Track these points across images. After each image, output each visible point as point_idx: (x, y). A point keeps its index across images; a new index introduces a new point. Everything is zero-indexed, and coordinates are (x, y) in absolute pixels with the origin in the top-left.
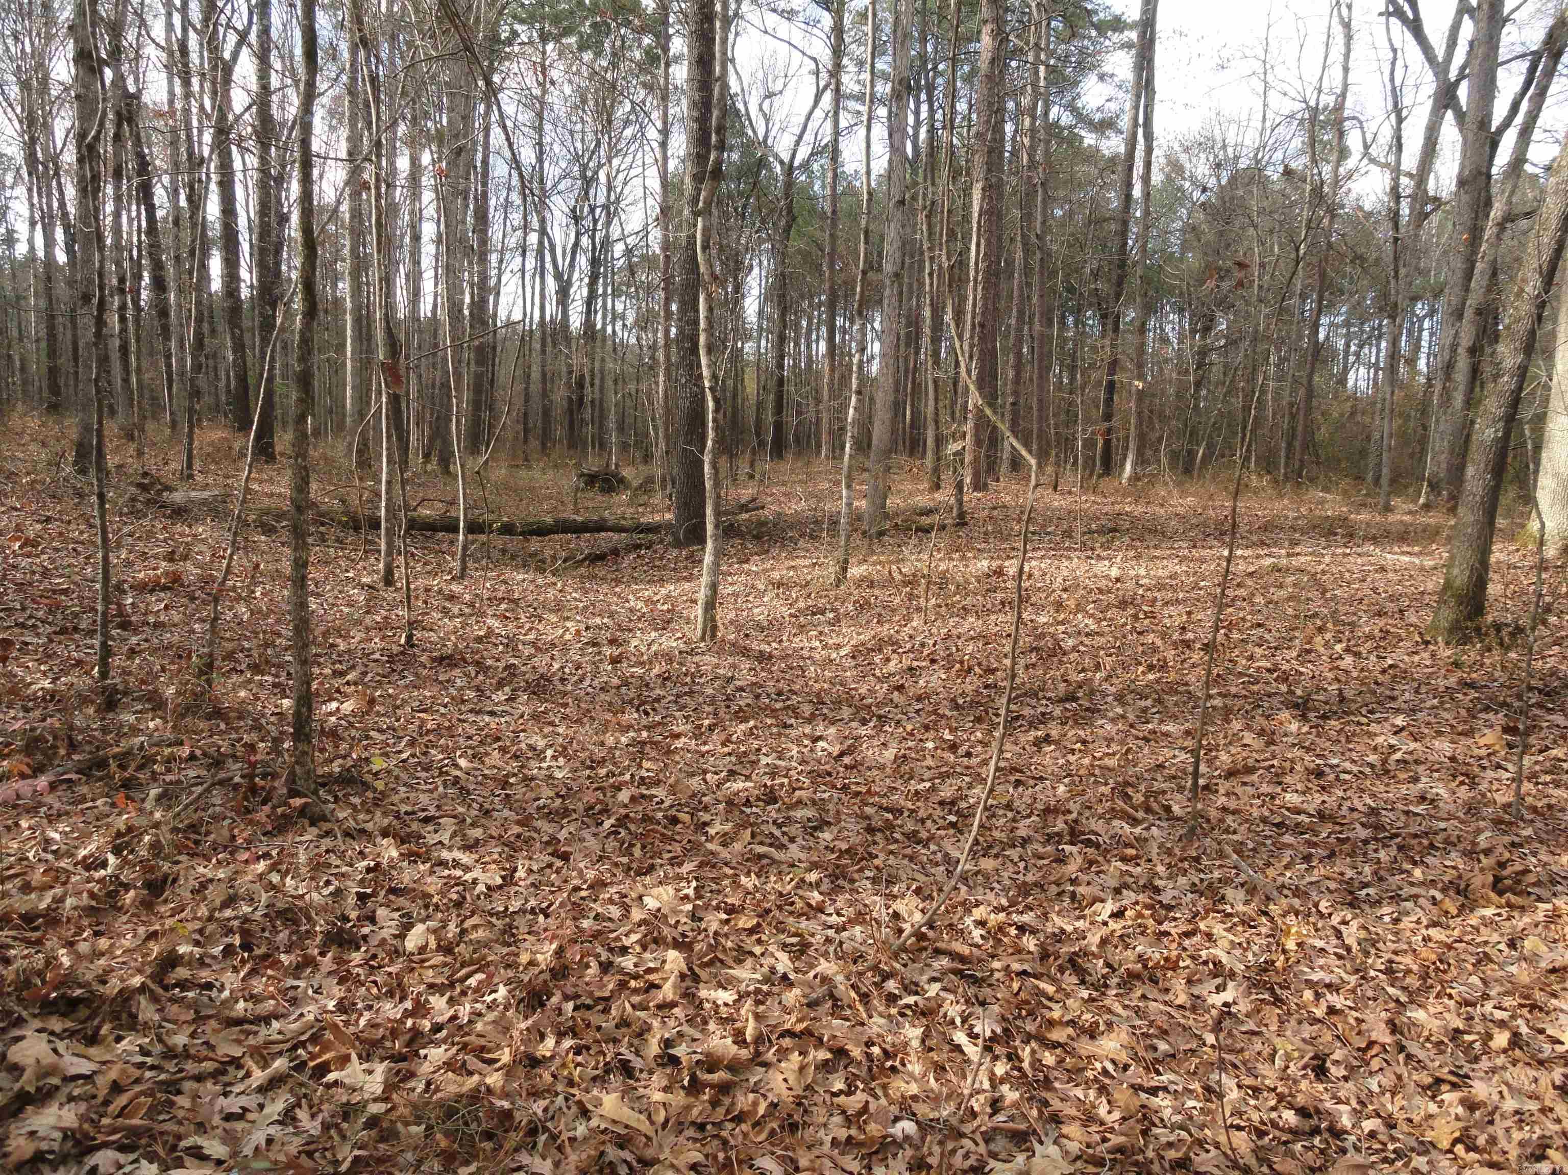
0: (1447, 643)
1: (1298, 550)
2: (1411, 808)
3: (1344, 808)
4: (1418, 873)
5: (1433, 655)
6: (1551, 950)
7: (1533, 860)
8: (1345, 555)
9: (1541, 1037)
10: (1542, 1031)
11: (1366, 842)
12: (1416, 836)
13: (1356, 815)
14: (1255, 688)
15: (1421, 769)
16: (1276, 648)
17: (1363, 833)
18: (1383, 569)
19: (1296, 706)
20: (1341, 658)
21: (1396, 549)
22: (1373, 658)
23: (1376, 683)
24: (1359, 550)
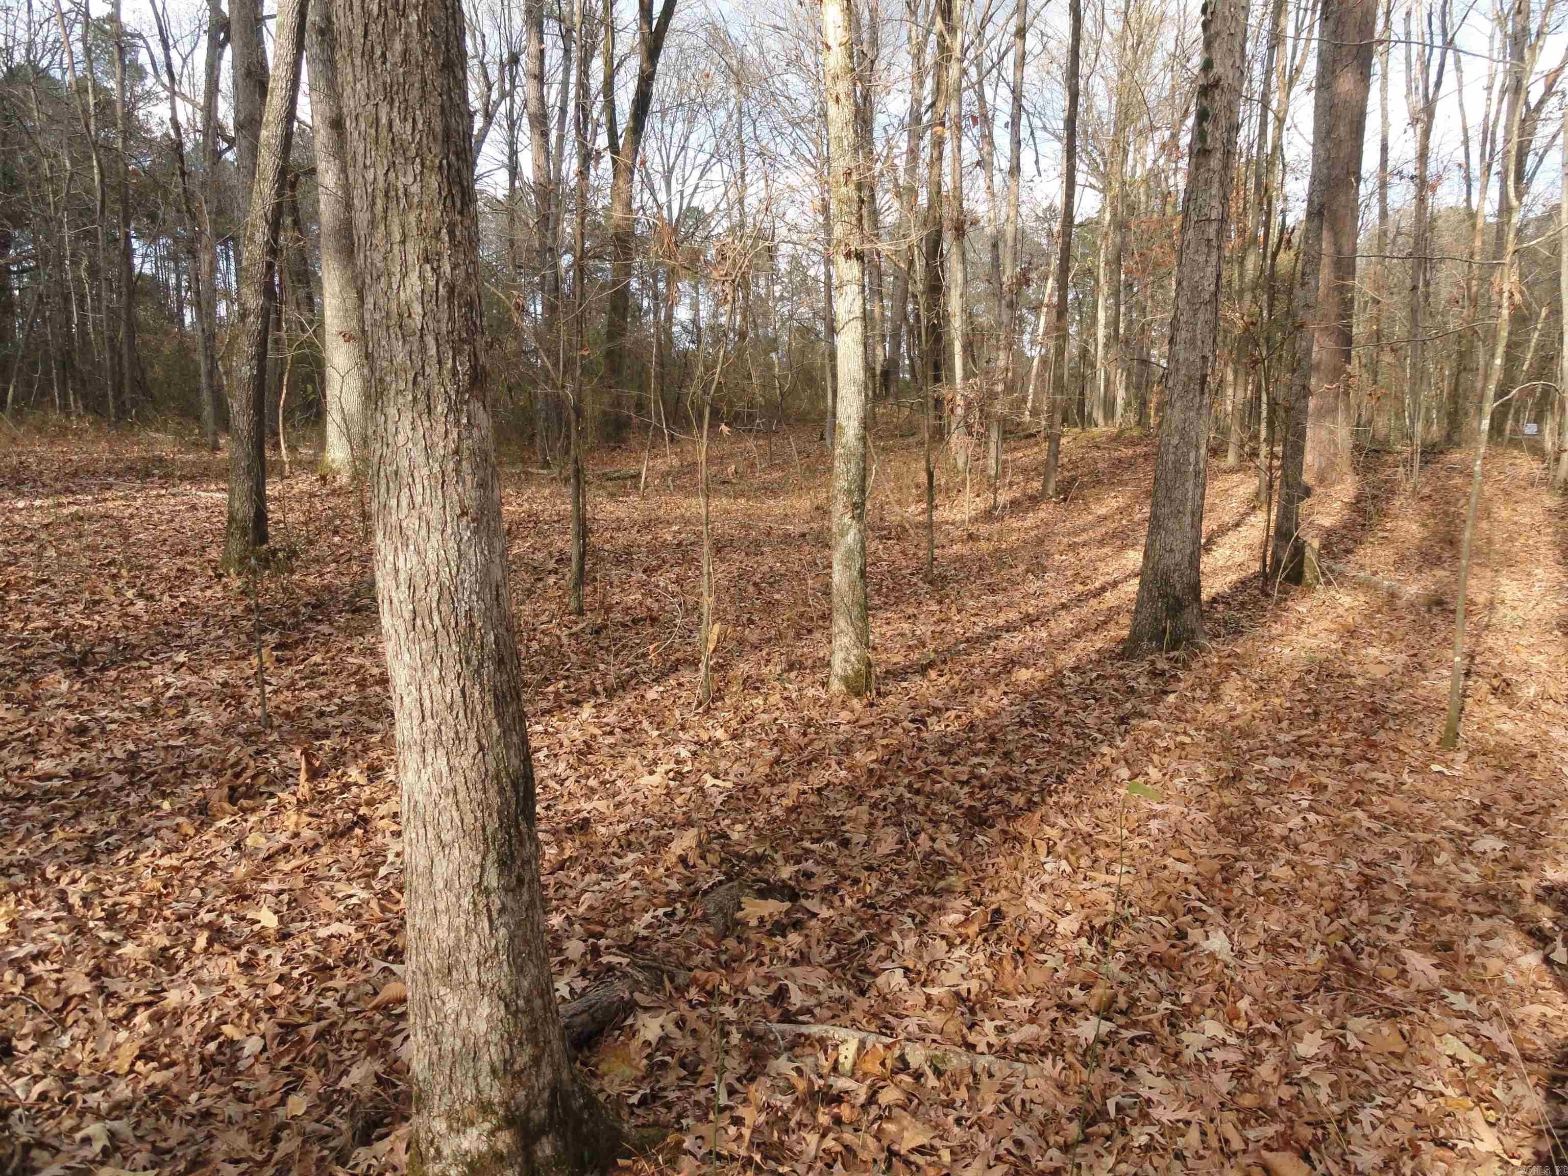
0: (239, 574)
1: (108, 495)
2: (171, 742)
3: (103, 760)
4: (166, 805)
5: (225, 587)
6: (268, 839)
7: (274, 762)
8: (159, 496)
9: (243, 923)
10: (243, 918)
11: (120, 789)
12: (172, 769)
13: (114, 764)
14: (28, 652)
15: (191, 701)
16: (60, 604)
17: (118, 780)
18: (194, 507)
19: (72, 663)
20: (132, 604)
21: (213, 487)
22: (166, 598)
23: (166, 623)
24: (175, 490)
